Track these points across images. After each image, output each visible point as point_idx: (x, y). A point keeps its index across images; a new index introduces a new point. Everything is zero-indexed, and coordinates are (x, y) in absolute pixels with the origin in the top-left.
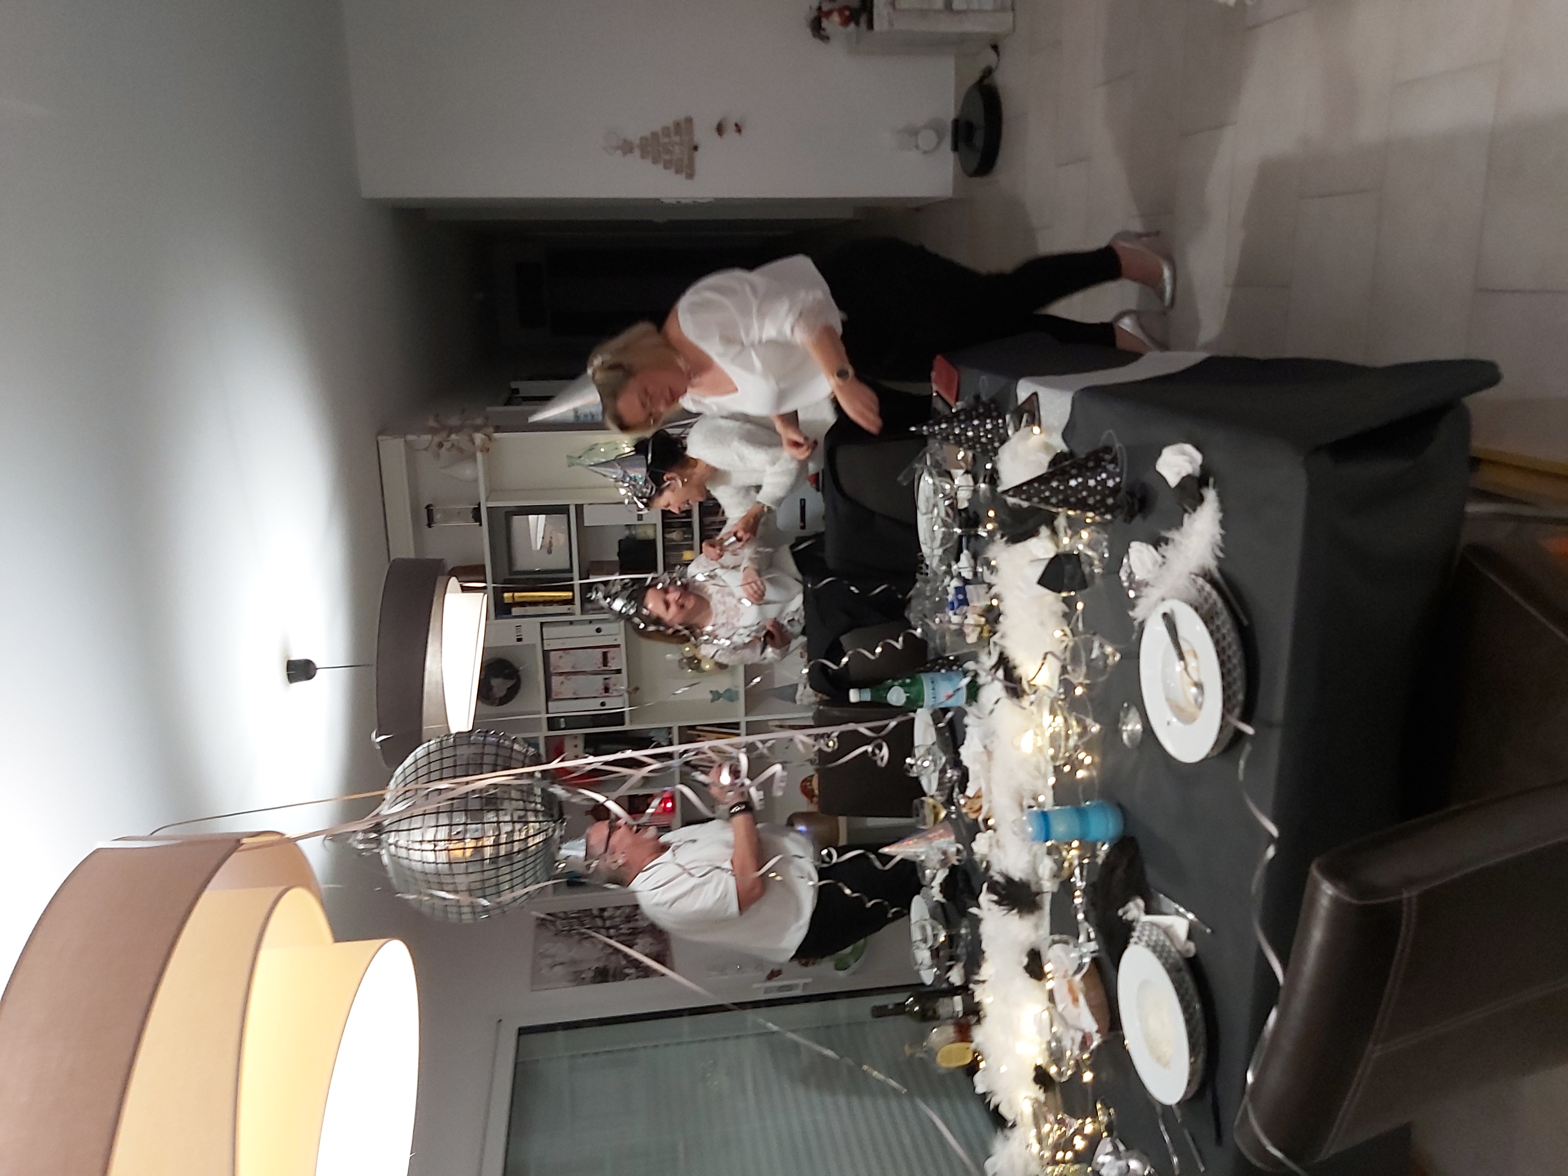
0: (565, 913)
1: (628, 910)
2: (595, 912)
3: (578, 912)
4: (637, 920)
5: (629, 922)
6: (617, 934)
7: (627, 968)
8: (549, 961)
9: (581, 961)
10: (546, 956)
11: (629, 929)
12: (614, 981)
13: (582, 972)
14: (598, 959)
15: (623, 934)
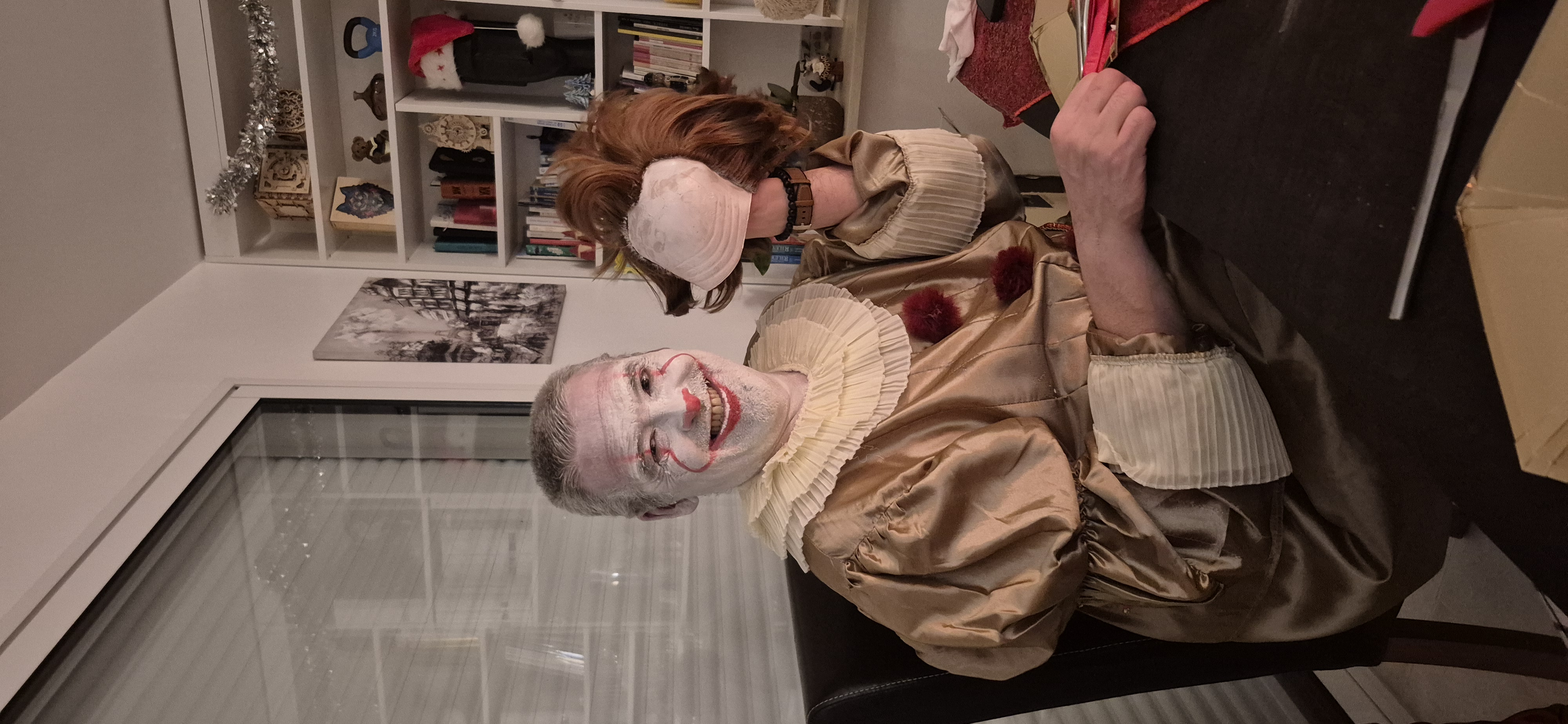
0: (413, 281)
1: (507, 288)
2: (459, 284)
3: (434, 281)
4: (518, 298)
5: (504, 299)
6: (482, 309)
7: (478, 346)
8: (360, 327)
9: (410, 332)
10: (357, 321)
11: (499, 306)
12: (454, 360)
13: (403, 344)
14: (438, 333)
15: (489, 311)
